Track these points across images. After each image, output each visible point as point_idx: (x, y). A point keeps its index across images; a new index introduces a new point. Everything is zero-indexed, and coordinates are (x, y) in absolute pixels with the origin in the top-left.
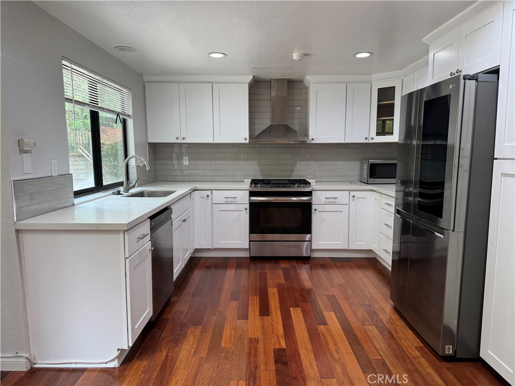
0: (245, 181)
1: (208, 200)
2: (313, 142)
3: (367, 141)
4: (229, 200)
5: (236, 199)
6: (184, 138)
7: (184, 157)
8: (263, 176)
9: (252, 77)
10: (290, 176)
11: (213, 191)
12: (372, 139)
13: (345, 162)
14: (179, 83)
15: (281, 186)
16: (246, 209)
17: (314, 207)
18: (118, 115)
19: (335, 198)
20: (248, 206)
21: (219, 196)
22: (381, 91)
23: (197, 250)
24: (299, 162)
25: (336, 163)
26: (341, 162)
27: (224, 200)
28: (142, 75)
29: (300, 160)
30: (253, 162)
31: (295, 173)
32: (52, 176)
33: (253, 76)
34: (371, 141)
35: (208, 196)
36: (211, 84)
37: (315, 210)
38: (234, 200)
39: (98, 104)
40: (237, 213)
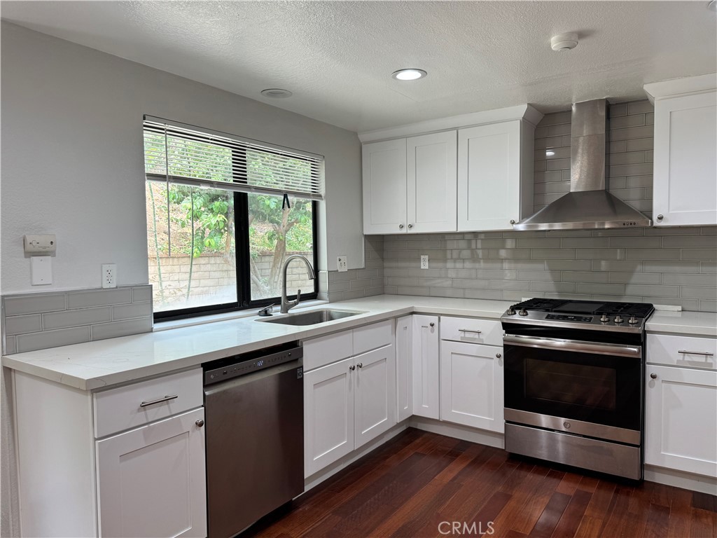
1: (432, 331)
2: (662, 224)
4: (468, 335)
5: (481, 336)
6: (411, 226)
7: (422, 257)
9: (525, 107)
10: (620, 296)
11: (441, 317)
14: (406, 137)
15: (571, 316)
16: (499, 356)
17: (650, 369)
18: (286, 196)
19: (706, 354)
20: (501, 351)
21: (451, 327)
23: (413, 418)
24: (639, 268)
27: (459, 336)
28: (355, 134)
29: (643, 263)
30: (539, 266)
32: (102, 288)
33: (528, 104)
35: (432, 325)
36: (456, 131)
37: (653, 377)
38: (476, 336)
39: (246, 182)
40: (483, 362)
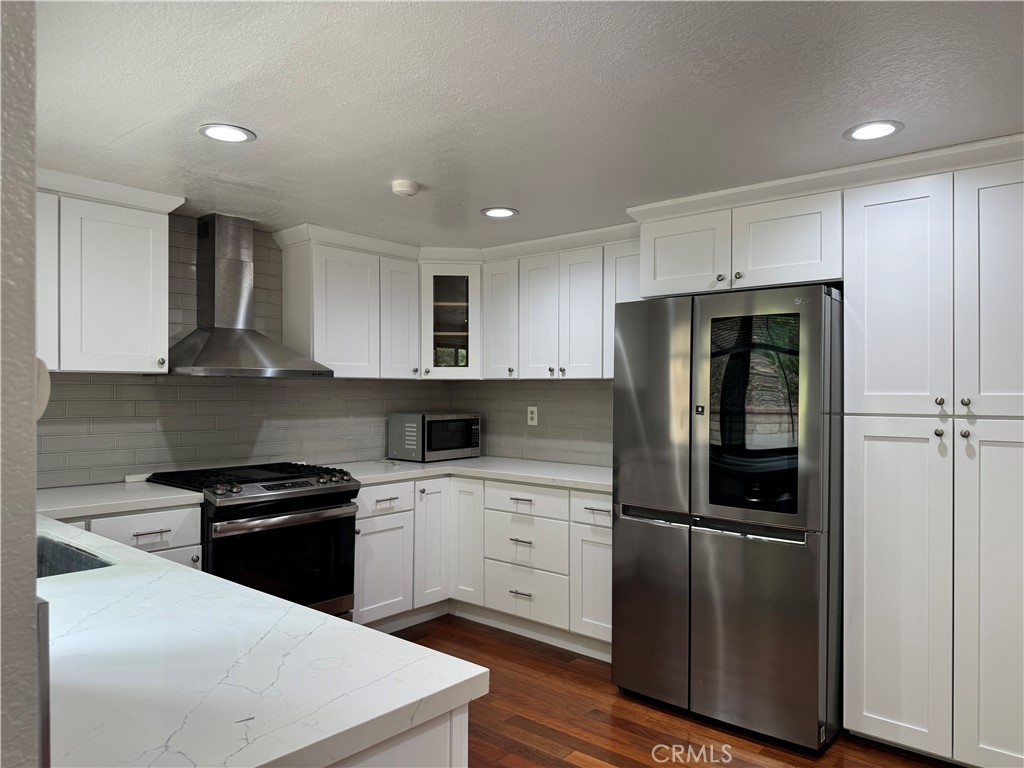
0: (129, 479)
3: (417, 377)
4: (143, 540)
5: (165, 537)
8: (177, 461)
9: (182, 201)
11: (93, 520)
12: (427, 372)
13: (358, 420)
15: (286, 483)
16: (196, 560)
19: (391, 499)
20: (198, 551)
22: (439, 281)
25: (342, 420)
26: (352, 420)
30: (149, 426)
31: (257, 450)
33: (185, 198)
34: (424, 377)
36: (55, 197)
37: (358, 533)
38: (157, 540)
